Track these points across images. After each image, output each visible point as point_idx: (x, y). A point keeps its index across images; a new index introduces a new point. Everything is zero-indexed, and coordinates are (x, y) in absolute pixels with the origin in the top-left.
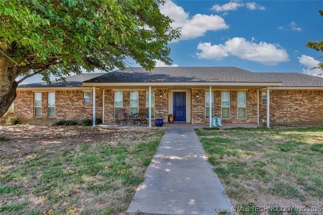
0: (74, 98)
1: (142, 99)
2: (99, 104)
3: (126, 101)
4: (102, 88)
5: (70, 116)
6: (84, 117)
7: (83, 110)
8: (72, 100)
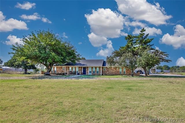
0: (61, 69)
1: (75, 69)
2: (66, 70)
3: (72, 69)
4: (67, 67)
5: (60, 73)
6: (63, 73)
7: (63, 71)
8: (60, 69)
